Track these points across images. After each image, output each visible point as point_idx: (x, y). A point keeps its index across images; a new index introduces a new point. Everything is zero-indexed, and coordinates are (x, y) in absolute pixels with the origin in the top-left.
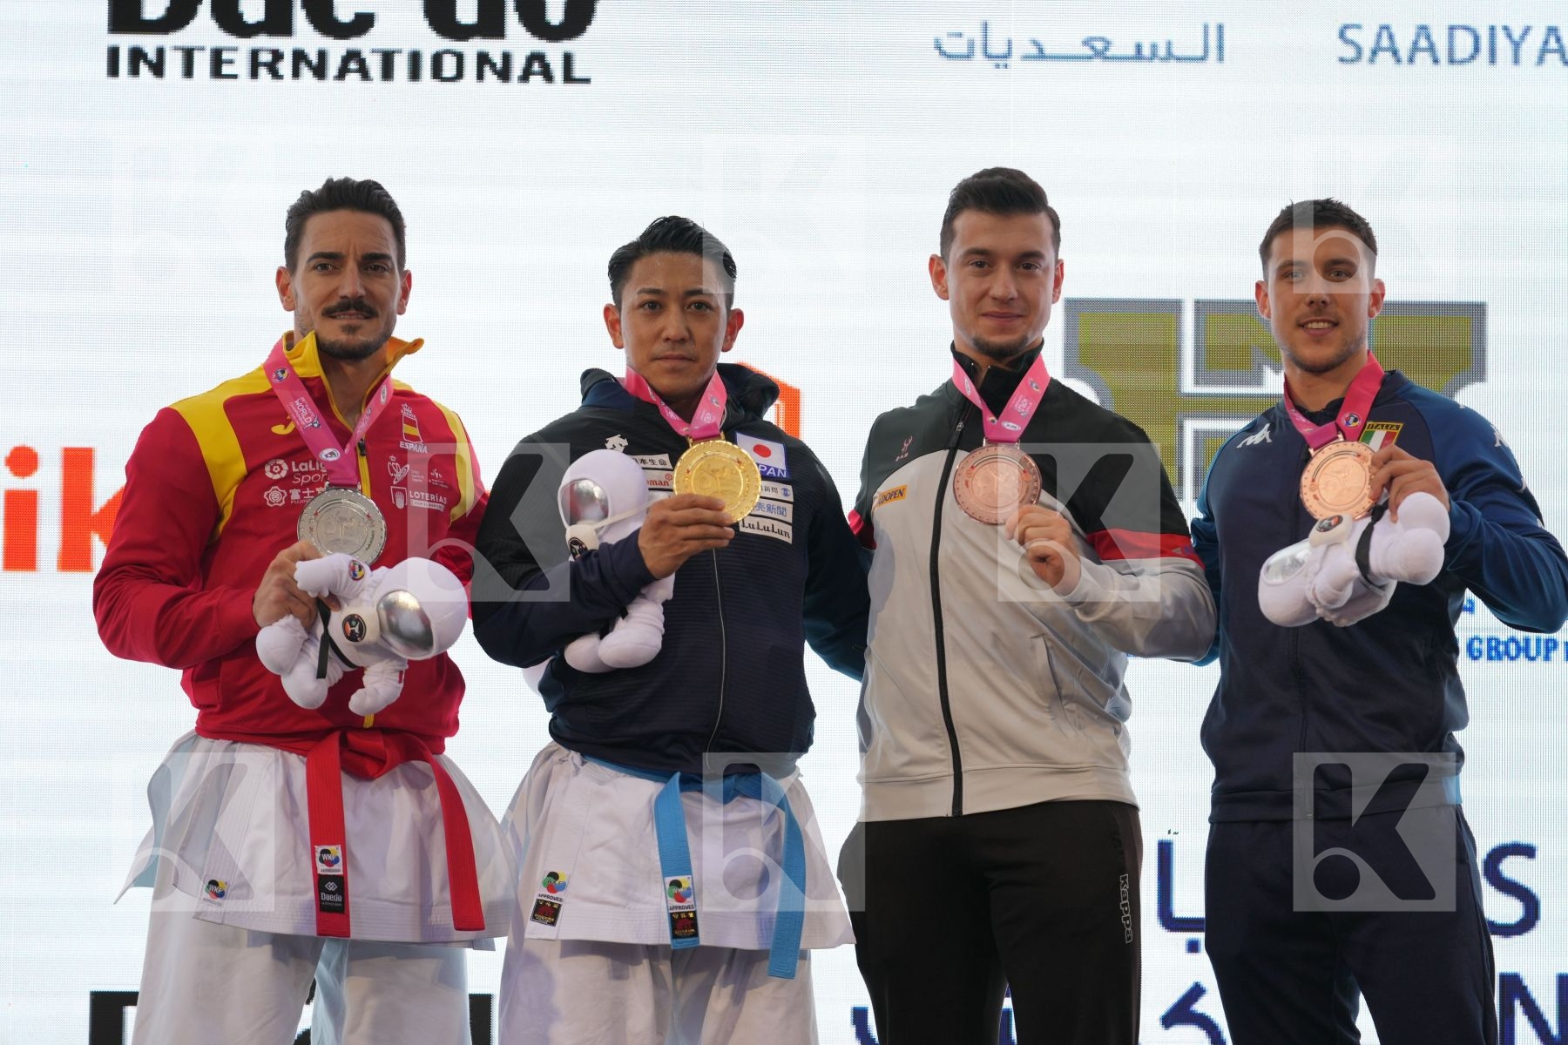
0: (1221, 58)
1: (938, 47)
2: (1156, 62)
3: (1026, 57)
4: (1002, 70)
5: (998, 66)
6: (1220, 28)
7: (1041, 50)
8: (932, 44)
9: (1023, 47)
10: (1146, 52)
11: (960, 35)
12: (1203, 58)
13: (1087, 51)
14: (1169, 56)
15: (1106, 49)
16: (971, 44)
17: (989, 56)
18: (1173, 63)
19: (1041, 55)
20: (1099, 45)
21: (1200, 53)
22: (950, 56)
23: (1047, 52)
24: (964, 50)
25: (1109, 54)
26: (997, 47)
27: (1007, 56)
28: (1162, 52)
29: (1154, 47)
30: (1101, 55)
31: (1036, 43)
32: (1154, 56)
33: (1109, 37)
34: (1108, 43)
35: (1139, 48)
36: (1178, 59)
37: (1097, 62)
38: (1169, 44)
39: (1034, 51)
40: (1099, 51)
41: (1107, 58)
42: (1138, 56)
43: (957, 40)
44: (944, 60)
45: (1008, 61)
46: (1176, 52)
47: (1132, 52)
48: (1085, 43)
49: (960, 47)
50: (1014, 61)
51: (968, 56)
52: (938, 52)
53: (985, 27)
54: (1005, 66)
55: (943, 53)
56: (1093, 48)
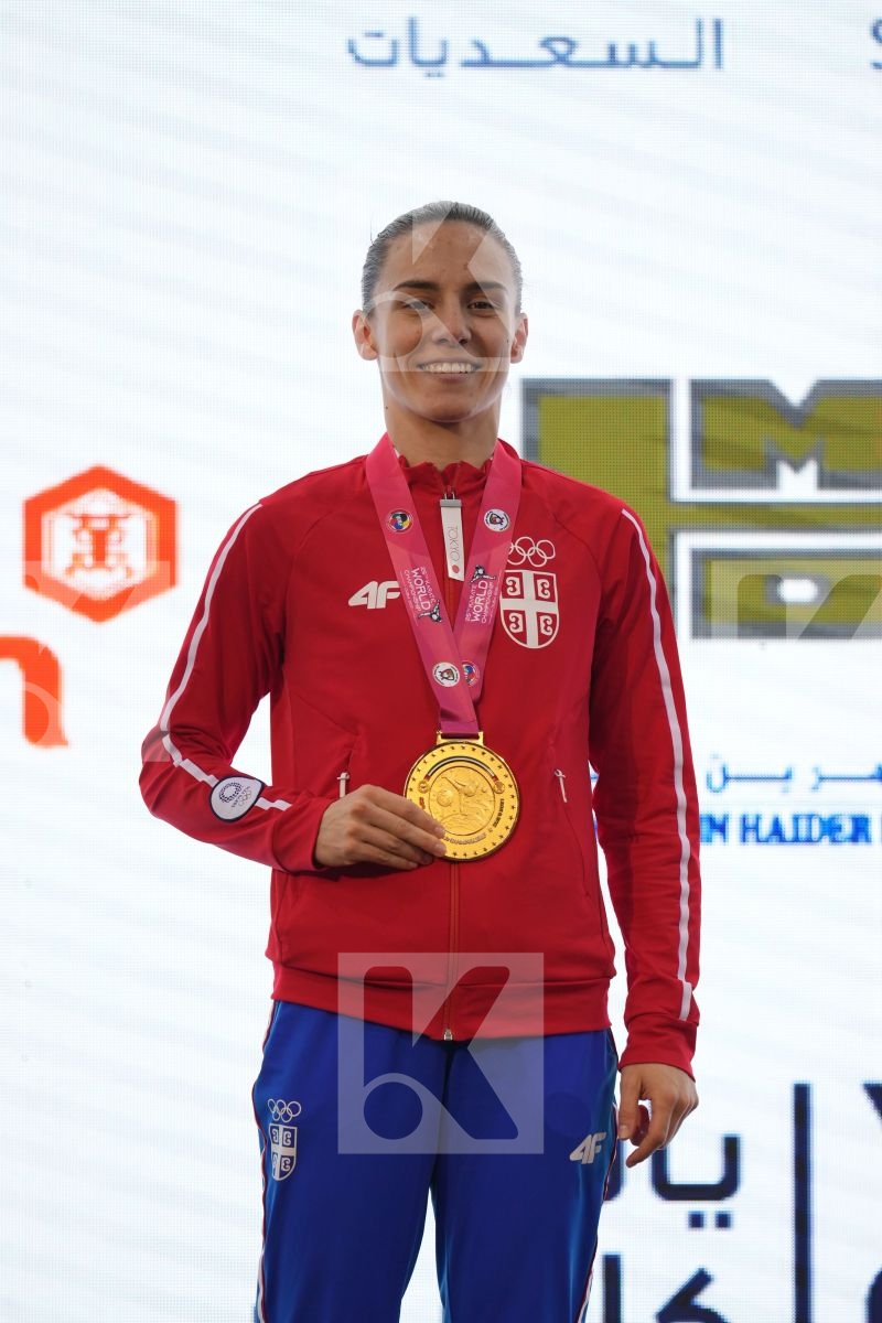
0: (719, 63)
1: (352, 50)
2: (635, 71)
3: (468, 64)
4: (434, 82)
5: (429, 75)
6: (718, 26)
7: (485, 54)
8: (344, 48)
9: (462, 50)
10: (622, 55)
11: (379, 35)
12: (695, 65)
13: (545, 55)
14: (652, 61)
15: (570, 52)
16: (395, 45)
17: (419, 63)
18: (656, 71)
19: (486, 62)
20: (561, 48)
21: (691, 57)
22: (368, 63)
23: (494, 56)
24: (385, 54)
25: (575, 57)
26: (428, 52)
27: (441, 62)
28: (643, 55)
29: (632, 49)
30: (562, 60)
31: (479, 45)
32: (632, 61)
33: (573, 36)
34: (571, 44)
35: (612, 50)
36: (665, 65)
37: (559, 70)
38: (653, 45)
39: (476, 55)
40: (561, 52)
41: (570, 64)
42: (612, 62)
43: (374, 42)
44: (361, 68)
45: (443, 69)
46: (662, 55)
47: (603, 56)
48: (545, 43)
49: (379, 50)
50: (452, 68)
51: (391, 63)
52: (349, 58)
53: (412, 25)
54: (439, 75)
55: (358, 59)
56: (553, 51)
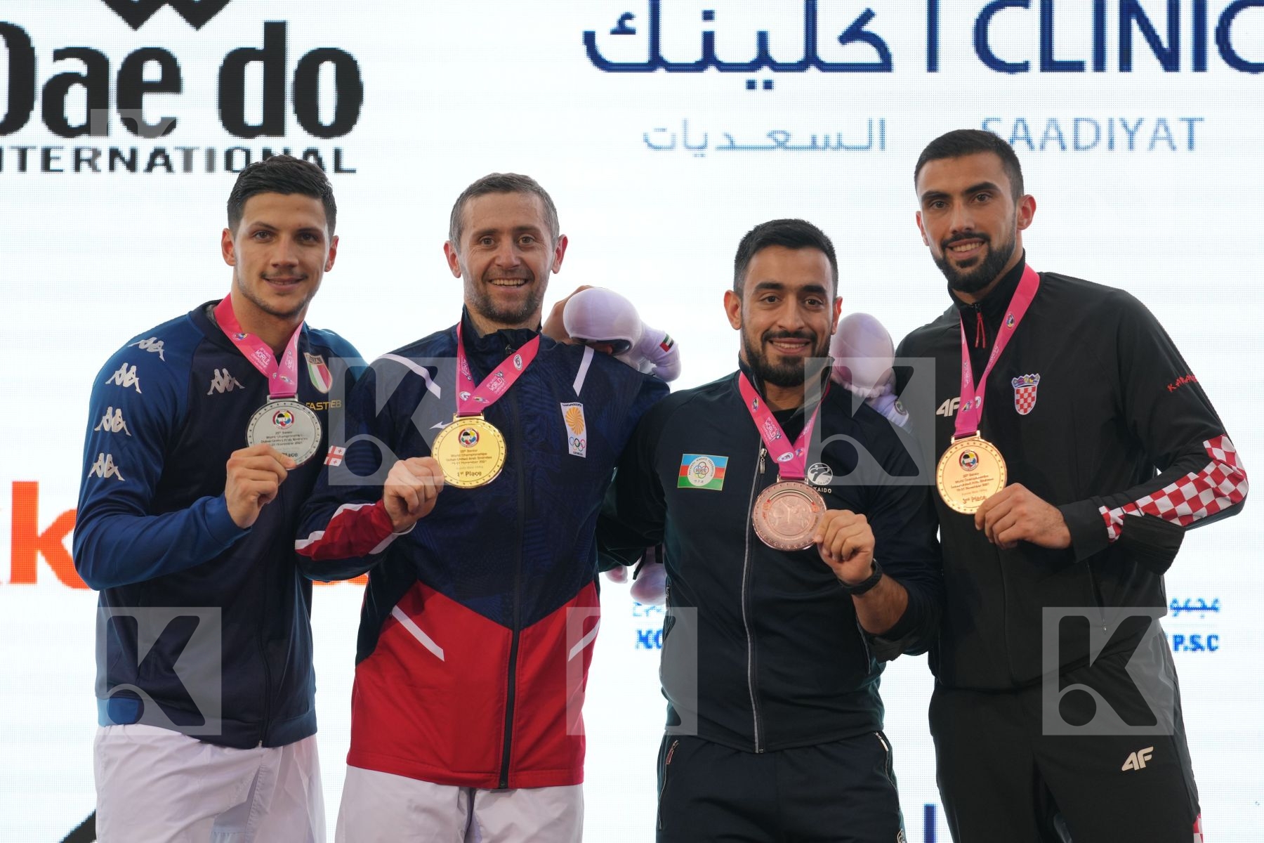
0: (883, 147)
2: (829, 151)
3: (720, 148)
4: (699, 160)
5: (696, 156)
6: (882, 123)
7: (732, 142)
8: (641, 138)
9: (717, 139)
10: (820, 142)
11: (664, 130)
12: (868, 148)
13: (771, 142)
14: (840, 146)
15: (787, 140)
16: (674, 136)
17: (689, 148)
18: (842, 151)
19: (732, 147)
20: (781, 138)
21: (865, 143)
22: (656, 148)
23: (737, 143)
24: (668, 143)
25: (789, 144)
26: (696, 140)
27: (704, 147)
28: (833, 142)
29: (827, 138)
30: (782, 145)
31: (728, 136)
32: (827, 145)
33: (788, 130)
34: (788, 135)
35: (814, 139)
36: (847, 148)
37: (779, 151)
38: (839, 135)
39: (726, 143)
40: (781, 143)
41: (786, 148)
42: (814, 146)
43: (660, 134)
44: (652, 151)
45: (705, 152)
46: (845, 142)
47: (808, 143)
48: (770, 135)
49: (663, 140)
50: (710, 151)
51: (671, 148)
52: (646, 144)
53: (685, 123)
54: (702, 155)
55: (650, 145)
56: (776, 140)
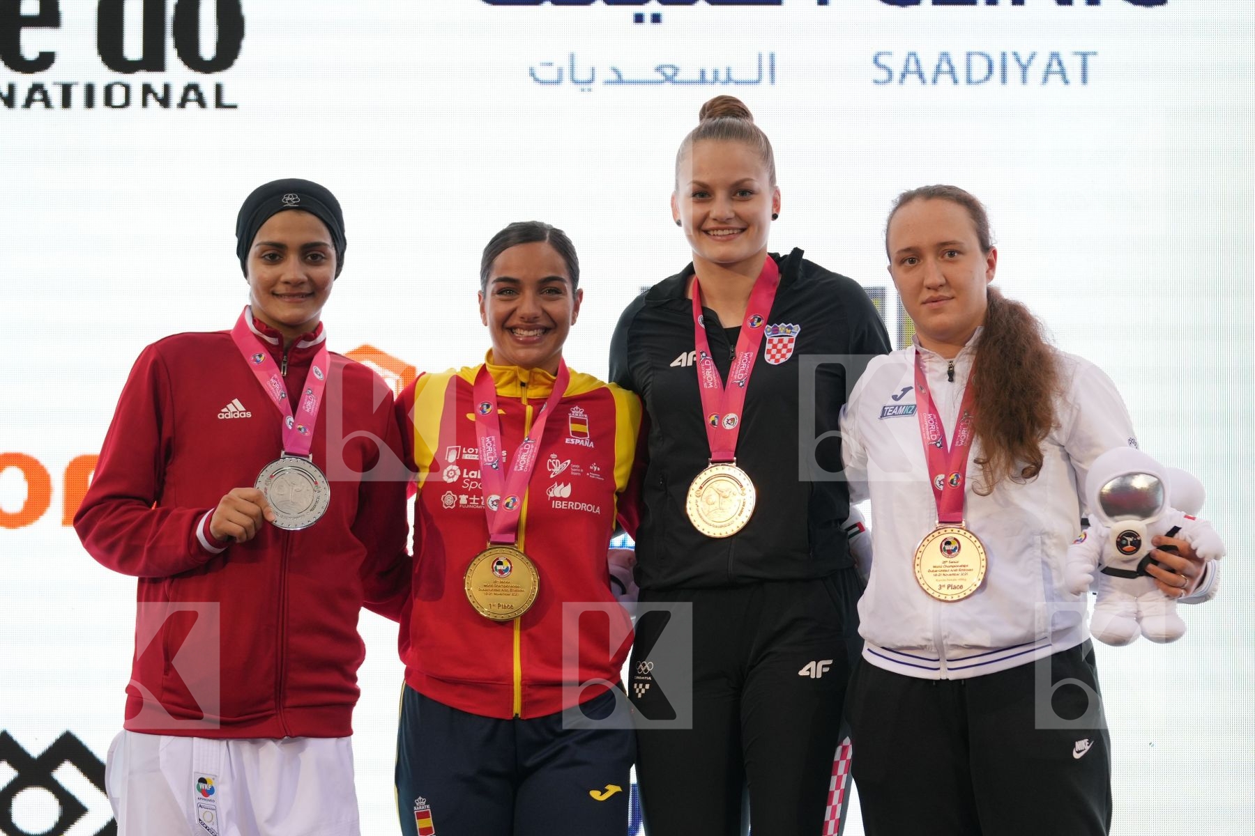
0: (772, 81)
1: (532, 74)
2: (717, 86)
3: (608, 82)
4: (586, 94)
5: (582, 91)
6: (772, 57)
7: (619, 76)
8: (527, 72)
9: (604, 73)
10: (709, 76)
11: (550, 64)
12: (758, 82)
13: (659, 77)
14: (729, 81)
15: (675, 74)
16: (560, 71)
17: (576, 82)
18: (732, 86)
19: (620, 81)
20: (669, 72)
21: (755, 77)
22: (542, 82)
23: (625, 77)
24: (554, 77)
25: (677, 78)
26: (582, 74)
27: (591, 81)
28: (722, 76)
29: (716, 72)
30: (670, 79)
31: (615, 70)
32: (716, 79)
33: (677, 64)
34: (676, 70)
35: (703, 73)
36: (737, 82)
37: (668, 85)
38: (728, 70)
39: (614, 77)
40: (669, 74)
41: (675, 82)
42: (703, 80)
43: (547, 68)
44: (537, 85)
45: (592, 86)
46: (736, 77)
47: (697, 77)
48: (659, 69)
49: (551, 74)
50: (597, 85)
51: (558, 82)
52: (532, 79)
53: (572, 58)
54: (589, 91)
55: (536, 80)
56: (664, 74)
